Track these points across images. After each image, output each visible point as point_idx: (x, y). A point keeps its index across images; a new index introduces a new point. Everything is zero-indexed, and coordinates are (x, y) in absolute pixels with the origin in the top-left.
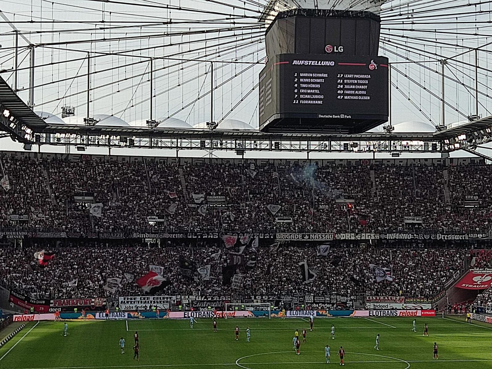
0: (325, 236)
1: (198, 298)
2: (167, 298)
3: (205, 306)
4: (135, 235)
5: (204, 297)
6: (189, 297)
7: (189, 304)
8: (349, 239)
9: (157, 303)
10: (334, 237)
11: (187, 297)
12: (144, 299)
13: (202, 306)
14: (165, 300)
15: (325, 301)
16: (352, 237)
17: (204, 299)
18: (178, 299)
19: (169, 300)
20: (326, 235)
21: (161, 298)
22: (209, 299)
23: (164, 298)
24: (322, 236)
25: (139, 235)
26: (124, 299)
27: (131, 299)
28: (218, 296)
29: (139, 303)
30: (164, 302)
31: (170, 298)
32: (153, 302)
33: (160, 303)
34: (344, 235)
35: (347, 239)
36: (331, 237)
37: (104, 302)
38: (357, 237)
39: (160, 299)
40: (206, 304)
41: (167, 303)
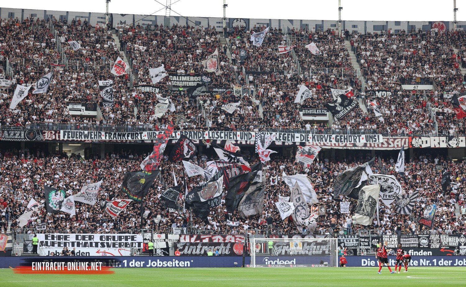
0: (393, 142)
1: (185, 239)
2: (126, 238)
3: (198, 252)
4: (48, 136)
5: (195, 237)
6: (167, 237)
7: (167, 249)
8: (437, 146)
9: (108, 246)
10: (410, 143)
11: (163, 236)
12: (84, 238)
13: (194, 252)
14: (123, 241)
15: (419, 244)
16: (441, 143)
17: (196, 240)
18: (146, 239)
19: (130, 241)
20: (395, 139)
21: (114, 237)
22: (204, 241)
23: (120, 239)
24: (387, 142)
25: (55, 134)
26: (46, 237)
27: (59, 237)
28: (222, 236)
29: (73, 245)
30: (120, 245)
31: (133, 238)
32: (99, 245)
33: (114, 246)
34: (428, 139)
35: (433, 146)
36: (405, 143)
37: (9, 242)
38: (450, 142)
39: (114, 239)
40: (201, 249)
41: (126, 246)
